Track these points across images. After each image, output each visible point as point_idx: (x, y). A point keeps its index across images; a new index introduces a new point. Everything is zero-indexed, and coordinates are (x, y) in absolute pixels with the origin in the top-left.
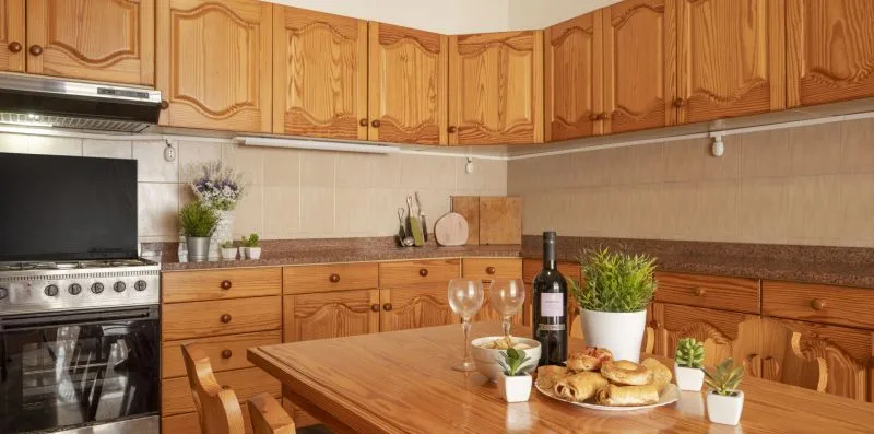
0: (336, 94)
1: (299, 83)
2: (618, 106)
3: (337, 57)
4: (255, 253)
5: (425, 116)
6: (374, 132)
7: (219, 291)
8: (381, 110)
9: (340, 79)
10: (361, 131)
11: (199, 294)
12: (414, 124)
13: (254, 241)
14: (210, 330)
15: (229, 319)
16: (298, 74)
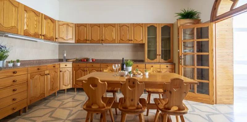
0: (35, 28)
1: (27, 24)
2: (91, 39)
3: (36, 20)
4: (19, 64)
5: (52, 35)
6: (43, 37)
7: (12, 74)
8: (44, 33)
9: (36, 25)
10: (40, 36)
11: (7, 75)
12: (50, 36)
13: (18, 61)
14: (10, 85)
15: (16, 81)
16: (27, 22)
